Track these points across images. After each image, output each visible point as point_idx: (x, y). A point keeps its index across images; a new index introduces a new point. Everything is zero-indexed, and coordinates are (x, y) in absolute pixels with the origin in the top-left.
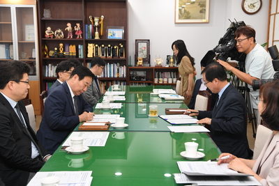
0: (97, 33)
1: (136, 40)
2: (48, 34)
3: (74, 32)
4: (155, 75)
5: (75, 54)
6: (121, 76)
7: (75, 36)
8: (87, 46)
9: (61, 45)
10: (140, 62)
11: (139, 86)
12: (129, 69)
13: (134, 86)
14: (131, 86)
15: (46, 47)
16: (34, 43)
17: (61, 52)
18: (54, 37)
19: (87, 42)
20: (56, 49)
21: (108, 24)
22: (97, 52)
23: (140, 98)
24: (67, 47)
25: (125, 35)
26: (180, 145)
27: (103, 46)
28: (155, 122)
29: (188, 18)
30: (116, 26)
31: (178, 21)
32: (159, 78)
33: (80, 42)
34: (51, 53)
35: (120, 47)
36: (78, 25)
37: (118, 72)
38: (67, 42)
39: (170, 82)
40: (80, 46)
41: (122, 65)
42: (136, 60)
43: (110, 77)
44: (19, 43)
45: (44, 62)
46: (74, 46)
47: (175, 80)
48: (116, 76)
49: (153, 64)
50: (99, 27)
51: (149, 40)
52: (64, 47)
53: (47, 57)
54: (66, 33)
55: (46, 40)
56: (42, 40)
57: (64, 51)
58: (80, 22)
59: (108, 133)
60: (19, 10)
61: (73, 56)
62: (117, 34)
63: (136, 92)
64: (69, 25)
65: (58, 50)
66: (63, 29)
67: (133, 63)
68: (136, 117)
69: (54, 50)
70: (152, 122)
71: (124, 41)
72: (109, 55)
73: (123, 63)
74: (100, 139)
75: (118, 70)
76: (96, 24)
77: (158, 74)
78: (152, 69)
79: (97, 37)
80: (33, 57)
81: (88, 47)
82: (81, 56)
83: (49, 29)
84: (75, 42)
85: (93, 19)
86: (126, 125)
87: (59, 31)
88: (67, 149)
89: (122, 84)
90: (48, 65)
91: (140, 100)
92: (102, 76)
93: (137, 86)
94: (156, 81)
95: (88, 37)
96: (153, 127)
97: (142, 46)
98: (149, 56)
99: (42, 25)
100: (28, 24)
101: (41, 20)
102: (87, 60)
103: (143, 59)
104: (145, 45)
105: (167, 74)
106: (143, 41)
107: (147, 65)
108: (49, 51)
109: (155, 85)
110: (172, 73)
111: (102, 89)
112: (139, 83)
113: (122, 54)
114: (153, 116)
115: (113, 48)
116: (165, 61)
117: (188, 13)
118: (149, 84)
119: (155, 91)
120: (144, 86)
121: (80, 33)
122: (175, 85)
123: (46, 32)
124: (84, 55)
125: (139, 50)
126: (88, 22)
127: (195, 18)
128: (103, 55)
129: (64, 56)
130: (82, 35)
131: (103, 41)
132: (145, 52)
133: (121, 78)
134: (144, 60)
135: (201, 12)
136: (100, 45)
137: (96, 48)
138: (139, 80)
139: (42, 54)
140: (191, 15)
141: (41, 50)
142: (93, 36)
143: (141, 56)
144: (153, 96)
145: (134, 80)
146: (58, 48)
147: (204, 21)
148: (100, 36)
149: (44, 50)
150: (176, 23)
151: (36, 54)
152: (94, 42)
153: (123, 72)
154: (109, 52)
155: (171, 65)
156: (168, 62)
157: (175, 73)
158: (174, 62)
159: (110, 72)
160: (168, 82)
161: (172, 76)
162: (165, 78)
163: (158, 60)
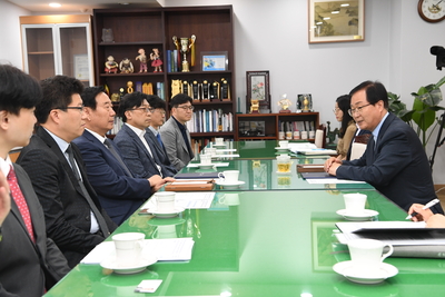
0: (185, 63)
1: (248, 73)
2: (109, 67)
3: (149, 62)
4: (280, 126)
6: (225, 129)
7: (151, 68)
8: (170, 84)
9: (130, 83)
10: (255, 106)
12: (238, 119)
15: (107, 88)
18: (119, 71)
19: (171, 77)
20: (122, 90)
21: (203, 48)
24: (139, 87)
25: (231, 64)
27: (195, 82)
29: (330, 34)
30: (215, 51)
31: (313, 39)
32: (285, 131)
33: (159, 78)
34: (115, 97)
35: (222, 84)
36: (156, 51)
37: (220, 124)
38: (139, 79)
39: (304, 137)
40: (159, 85)
41: (225, 112)
42: (249, 105)
43: (208, 132)
46: (150, 85)
47: (311, 134)
48: (217, 130)
49: (276, 109)
50: (188, 53)
51: (268, 72)
54: (137, 65)
55: (106, 77)
56: (101, 77)
58: (159, 47)
60: (65, 32)
62: (218, 63)
64: (141, 51)
66: (132, 59)
67: (243, 109)
69: (119, 92)
71: (229, 74)
72: (206, 96)
73: (227, 108)
75: (220, 120)
76: (184, 48)
77: (285, 126)
78: (274, 116)
79: (185, 70)
81: (173, 86)
83: (111, 59)
84: (152, 79)
85: (179, 41)
87: (127, 61)
89: (227, 140)
92: (194, 130)
94: (281, 136)
95: (172, 69)
97: (258, 81)
98: (268, 96)
99: (101, 53)
100: (78, 54)
101: (99, 46)
103: (260, 102)
104: (261, 79)
105: (299, 125)
106: (258, 73)
107: (266, 112)
108: (111, 94)
110: (307, 123)
111: (195, 150)
112: (255, 140)
113: (225, 95)
114: (284, 172)
115: (212, 86)
116: (295, 104)
117: (330, 26)
121: (160, 63)
123: (107, 64)
124: (165, 98)
125: (253, 88)
126: (171, 47)
127: (342, 34)
128: (196, 97)
130: (162, 66)
131: (196, 75)
132: (262, 91)
133: (225, 132)
135: (350, 23)
136: (190, 82)
137: (185, 86)
138: (254, 136)
140: (334, 29)
142: (180, 67)
145: (246, 136)
147: (355, 37)
148: (190, 67)
150: (310, 43)
152: (181, 77)
153: (228, 123)
154: (206, 92)
155: (306, 110)
156: (300, 105)
157: (312, 123)
158: (310, 105)
159: (207, 124)
160: (300, 137)
161: (308, 128)
162: (295, 130)
163: (284, 102)
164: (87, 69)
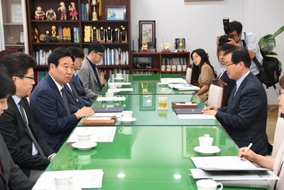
0: (94, 13)
1: (140, 22)
2: (38, 15)
3: (68, 12)
4: (162, 61)
5: (69, 39)
6: (123, 63)
7: (69, 17)
8: (83, 29)
9: (54, 27)
10: (145, 47)
11: (144, 75)
12: (133, 56)
13: (138, 74)
14: (134, 75)
15: (36, 31)
16: (22, 26)
17: (54, 35)
18: (45, 18)
19: (84, 24)
20: (48, 32)
21: (108, 3)
22: (95, 35)
23: (145, 88)
24: (60, 30)
25: (128, 15)
26: (191, 142)
27: (102, 28)
28: (165, 115)
30: (117, 5)
32: (166, 64)
33: (76, 24)
34: (42, 37)
35: (121, 30)
36: (73, 4)
37: (120, 59)
38: (60, 25)
39: (179, 69)
40: (75, 29)
41: (124, 50)
42: (140, 45)
43: (111, 65)
44: (4, 25)
45: (35, 47)
46: (69, 29)
47: (185, 67)
48: (117, 63)
49: (160, 49)
50: (97, 6)
51: (154, 21)
52: (57, 30)
53: (38, 41)
54: (59, 14)
55: (35, 22)
56: (32, 22)
57: (57, 34)
59: (115, 128)
61: (67, 41)
62: (117, 14)
63: (140, 82)
64: (62, 4)
65: (50, 34)
66: (55, 9)
67: (136, 48)
68: (140, 110)
69: (46, 34)
70: (161, 115)
71: (126, 23)
72: (109, 39)
73: (125, 48)
74: (107, 135)
75: (120, 56)
76: (94, 3)
77: (166, 61)
78: (158, 55)
79: (95, 19)
80: (21, 41)
81: (85, 30)
82: (77, 40)
83: (39, 9)
84: (70, 24)
86: (134, 119)
87: (51, 11)
88: (74, 145)
89: (124, 72)
90: (39, 51)
91: (145, 91)
92: (101, 63)
93: (142, 74)
94: (163, 68)
95: (85, 18)
96: (162, 121)
97: (147, 28)
98: (154, 39)
100: (14, 3)
102: (84, 45)
103: (148, 43)
104: (150, 26)
105: (176, 61)
106: (147, 22)
107: (152, 50)
108: (39, 35)
109: (162, 73)
110: (182, 59)
112: (144, 71)
113: (123, 38)
114: (163, 109)
115: (114, 31)
116: (174, 45)
118: (155, 72)
119: (164, 81)
120: (150, 74)
121: (76, 13)
122: (185, 73)
123: (36, 12)
124: (80, 39)
125: (143, 33)
128: (102, 39)
129: (57, 41)
130: (78, 16)
131: (102, 23)
132: (150, 35)
133: (123, 65)
134: (149, 45)
136: (98, 28)
137: (94, 30)
138: (143, 67)
139: (32, 38)
141: (31, 34)
142: (91, 17)
143: (145, 40)
144: (161, 86)
145: (138, 68)
146: (50, 31)
148: (98, 17)
149: (34, 33)
150: (185, 1)
151: (24, 38)
152: (92, 24)
153: (125, 58)
154: (109, 36)
155: (181, 50)
156: (177, 46)
157: (185, 59)
158: (184, 46)
159: (111, 59)
160: (177, 69)
161: (182, 63)
162: (173, 65)
163: (165, 44)
164: (22, 15)
